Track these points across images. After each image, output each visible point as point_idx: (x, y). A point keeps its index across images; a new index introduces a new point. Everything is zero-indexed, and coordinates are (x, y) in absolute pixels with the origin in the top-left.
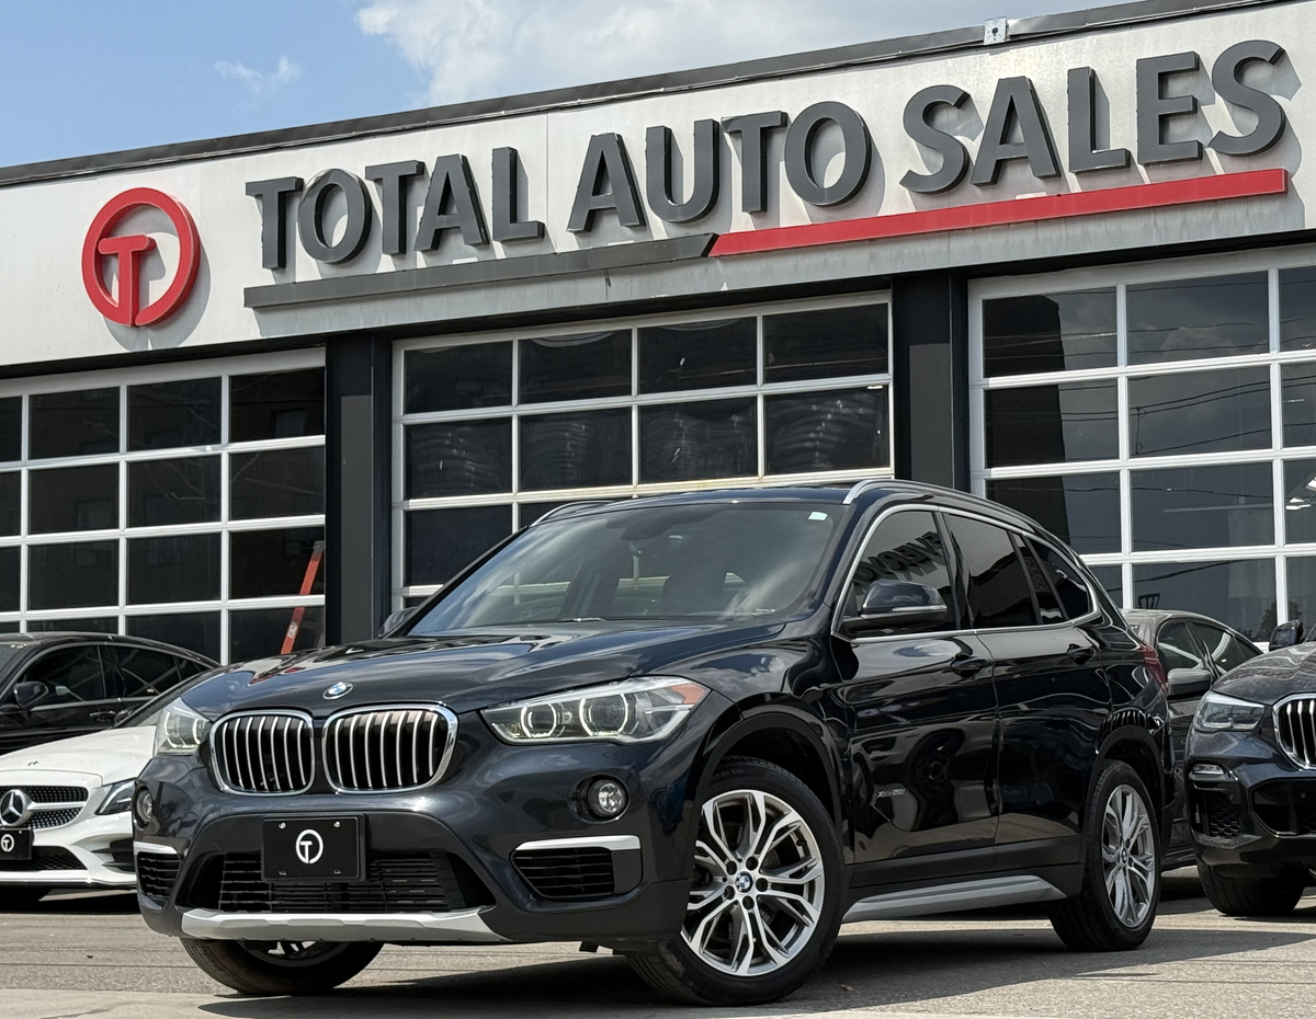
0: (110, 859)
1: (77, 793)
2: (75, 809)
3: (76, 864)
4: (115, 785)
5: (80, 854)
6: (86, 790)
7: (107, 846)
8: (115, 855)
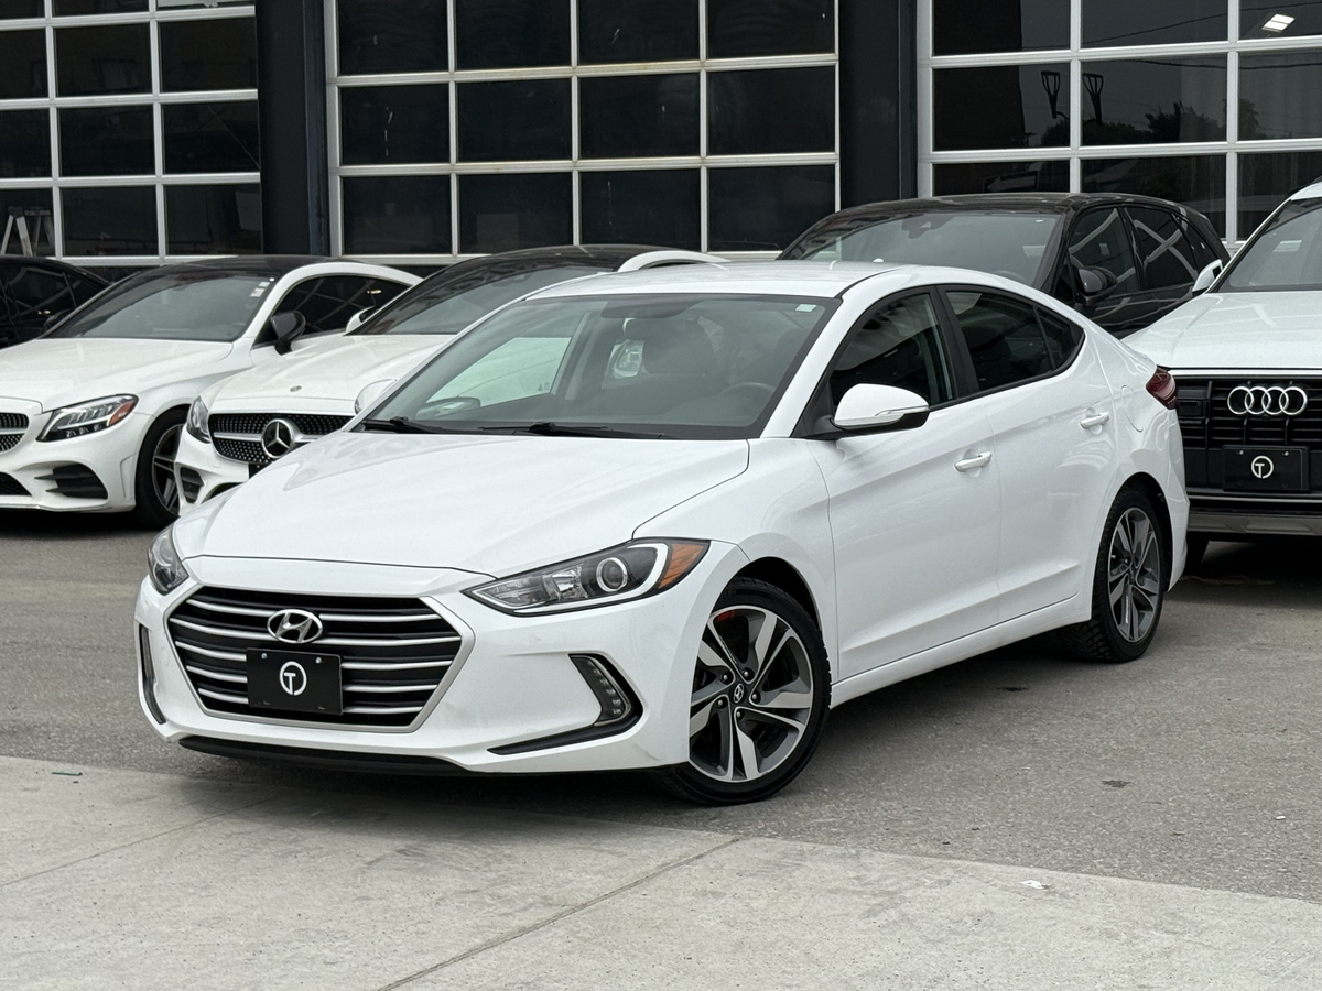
0: (54, 485)
1: (17, 419)
2: (16, 435)
3: (22, 491)
4: (55, 412)
5: (25, 480)
6: (25, 416)
7: (49, 472)
8: (58, 481)
